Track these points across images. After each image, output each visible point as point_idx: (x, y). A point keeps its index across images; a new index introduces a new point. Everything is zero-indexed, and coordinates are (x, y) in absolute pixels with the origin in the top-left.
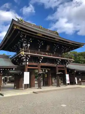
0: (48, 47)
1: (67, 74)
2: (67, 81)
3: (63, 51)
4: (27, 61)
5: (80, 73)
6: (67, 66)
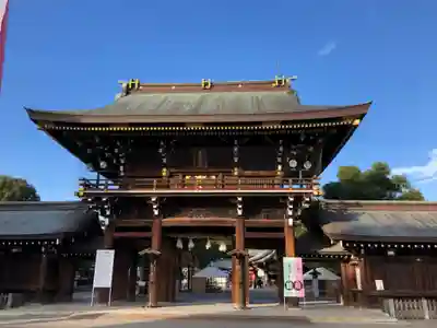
2: (289, 285)
3: (279, 160)
4: (108, 213)
6: (291, 221)
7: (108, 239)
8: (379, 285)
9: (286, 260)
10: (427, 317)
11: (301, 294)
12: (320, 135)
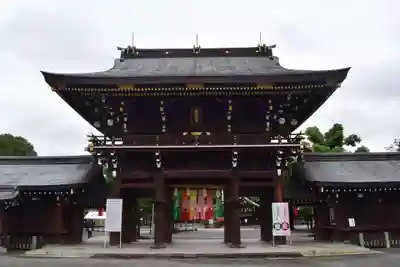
0: (197, 114)
1: (284, 201)
2: (278, 226)
3: (268, 117)
4: (115, 166)
5: (360, 196)
6: (279, 171)
8: (352, 222)
9: (275, 206)
10: (388, 246)
12: (305, 96)
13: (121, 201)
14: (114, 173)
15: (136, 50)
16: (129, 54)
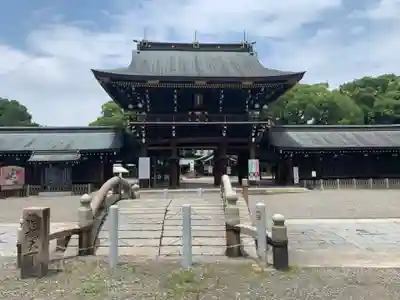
0: (199, 99)
1: (256, 158)
2: (252, 174)
3: (247, 102)
4: (144, 136)
6: (253, 140)
7: (144, 151)
9: (250, 161)
11: (258, 179)
13: (148, 159)
14: (144, 140)
15: (149, 43)
16: (144, 46)
